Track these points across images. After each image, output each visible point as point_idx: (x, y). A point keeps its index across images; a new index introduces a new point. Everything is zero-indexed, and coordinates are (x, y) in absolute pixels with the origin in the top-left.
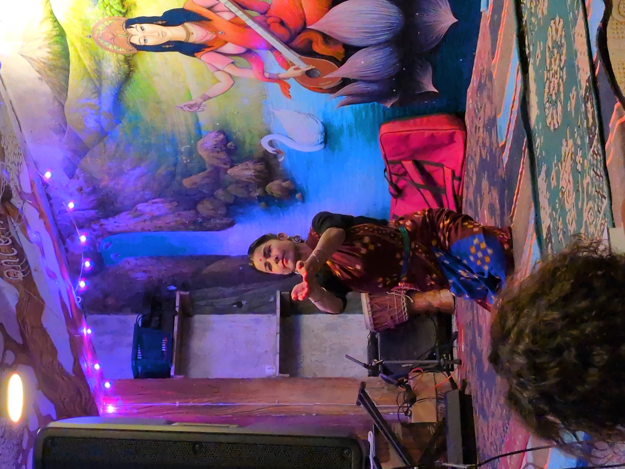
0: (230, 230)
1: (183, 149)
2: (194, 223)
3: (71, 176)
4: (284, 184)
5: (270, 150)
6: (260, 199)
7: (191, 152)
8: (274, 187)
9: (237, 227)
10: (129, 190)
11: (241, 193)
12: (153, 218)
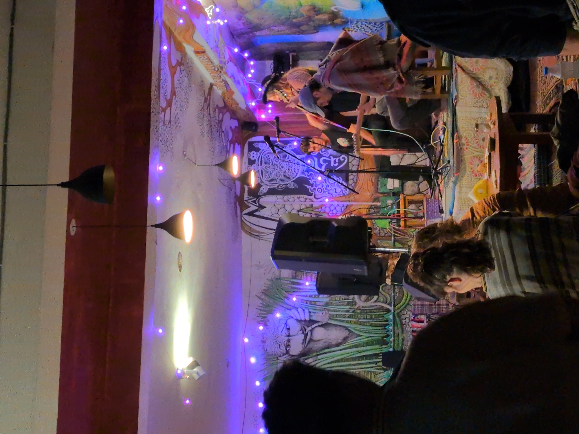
0: (316, 34)
1: (293, 11)
2: (299, 32)
3: (239, 20)
4: (342, 20)
5: (336, 10)
6: (330, 25)
7: (297, 12)
8: (337, 21)
9: (319, 33)
10: (267, 23)
11: (321, 23)
12: (278, 31)
